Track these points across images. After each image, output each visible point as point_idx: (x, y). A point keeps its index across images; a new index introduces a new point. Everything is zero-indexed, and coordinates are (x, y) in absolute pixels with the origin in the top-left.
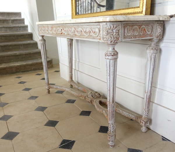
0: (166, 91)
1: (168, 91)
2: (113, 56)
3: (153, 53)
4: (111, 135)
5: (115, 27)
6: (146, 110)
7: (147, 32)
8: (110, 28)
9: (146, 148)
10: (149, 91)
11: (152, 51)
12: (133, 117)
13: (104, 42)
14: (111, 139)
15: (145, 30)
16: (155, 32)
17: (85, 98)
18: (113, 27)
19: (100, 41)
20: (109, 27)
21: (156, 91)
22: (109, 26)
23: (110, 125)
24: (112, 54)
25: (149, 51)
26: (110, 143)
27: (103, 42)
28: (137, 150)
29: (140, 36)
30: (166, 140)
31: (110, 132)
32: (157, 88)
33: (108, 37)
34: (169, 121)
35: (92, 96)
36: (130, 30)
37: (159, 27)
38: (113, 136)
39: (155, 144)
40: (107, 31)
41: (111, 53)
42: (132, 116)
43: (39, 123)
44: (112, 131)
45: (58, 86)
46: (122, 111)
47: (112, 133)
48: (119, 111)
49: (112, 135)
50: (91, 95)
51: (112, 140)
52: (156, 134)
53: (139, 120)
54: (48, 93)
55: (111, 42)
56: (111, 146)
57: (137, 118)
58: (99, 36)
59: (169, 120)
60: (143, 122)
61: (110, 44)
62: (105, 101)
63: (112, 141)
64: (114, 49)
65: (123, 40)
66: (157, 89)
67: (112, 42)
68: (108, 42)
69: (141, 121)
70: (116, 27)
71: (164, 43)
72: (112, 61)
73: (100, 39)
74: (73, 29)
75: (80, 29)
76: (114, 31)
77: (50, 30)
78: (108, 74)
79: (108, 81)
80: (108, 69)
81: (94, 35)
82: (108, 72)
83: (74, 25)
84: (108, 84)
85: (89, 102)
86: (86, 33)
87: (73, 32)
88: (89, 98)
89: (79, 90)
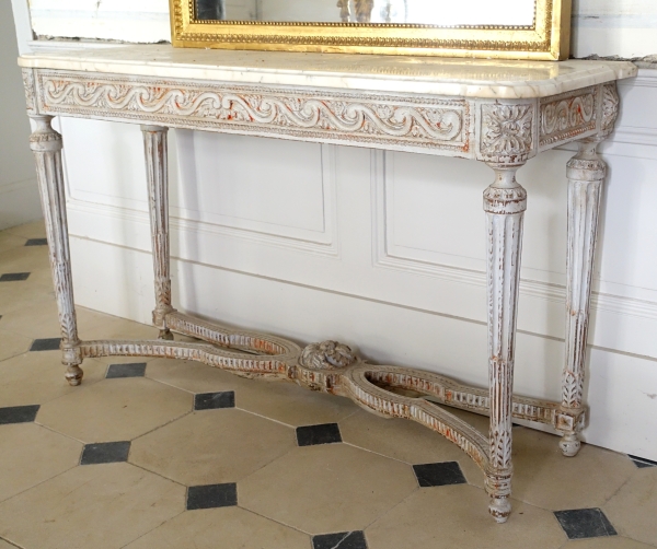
0: (632, 299)
1: (638, 300)
2: (516, 201)
3: (595, 180)
4: (504, 474)
5: (523, 112)
6: (576, 375)
7: (584, 115)
8: (508, 115)
9: (607, 500)
10: (583, 308)
11: (590, 174)
12: (524, 409)
13: (487, 159)
14: (502, 488)
15: (580, 110)
16: (599, 114)
17: (292, 373)
18: (520, 111)
19: (469, 156)
20: (505, 112)
21: (598, 306)
22: (503, 108)
23: (500, 437)
24: (515, 197)
25: (581, 174)
26: (498, 506)
27: (482, 158)
28: (583, 510)
29: (571, 131)
30: (647, 466)
31: (500, 463)
32: (597, 294)
33: (503, 144)
34: (652, 397)
35: (326, 360)
36: (551, 117)
37: (608, 97)
38: (509, 477)
39: (625, 483)
40: (499, 126)
41: (510, 192)
42: (521, 406)
43: (153, 505)
44: (505, 460)
45: (125, 342)
46: (475, 397)
47: (505, 466)
48: (464, 398)
49: (507, 474)
50: (321, 358)
51: (506, 493)
52: (608, 453)
53: (549, 415)
54: (74, 382)
55: (513, 158)
56: (503, 515)
57: (542, 411)
58: (458, 139)
59: (651, 393)
60: (568, 418)
61: (508, 166)
62: (386, 374)
63: (507, 496)
64: (514, 180)
65: (539, 150)
66: (600, 297)
67: (516, 160)
68: (502, 159)
69: (561, 416)
70: (526, 112)
71: (615, 144)
72: (512, 220)
73: (466, 148)
74: (315, 105)
75: (360, 109)
76: (520, 124)
77: (145, 97)
78: (498, 263)
79: (498, 287)
80: (499, 245)
81: (437, 135)
82: (499, 255)
83: (319, 93)
84: (498, 295)
85: (315, 388)
86: (391, 123)
87: (311, 118)
88: (315, 369)
89: (229, 347)
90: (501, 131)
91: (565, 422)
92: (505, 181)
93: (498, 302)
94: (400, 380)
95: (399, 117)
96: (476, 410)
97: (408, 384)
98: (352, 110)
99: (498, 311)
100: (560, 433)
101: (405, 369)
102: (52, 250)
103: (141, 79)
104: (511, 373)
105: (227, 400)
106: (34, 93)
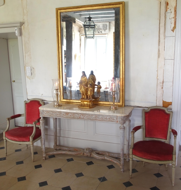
3: (129, 122)
6: (128, 150)
9: (135, 167)
13: (120, 123)
17: (83, 154)
18: (124, 117)
22: (122, 117)
23: (122, 160)
31: (122, 164)
39: (137, 164)
50: (88, 151)
51: (123, 168)
53: (124, 156)
55: (123, 123)
56: (123, 171)
65: (126, 121)
72: (123, 131)
73: (117, 122)
74: (94, 116)
75: (101, 117)
76: (124, 119)
77: (64, 114)
78: (122, 137)
79: (122, 139)
80: (122, 134)
81: (113, 120)
82: (122, 135)
83: (95, 114)
84: (122, 141)
85: (87, 156)
86: (106, 119)
87: (94, 118)
88: (87, 153)
89: (70, 151)
90: (122, 120)
91: (127, 157)
92: (122, 126)
93: (122, 142)
94: (100, 153)
95: (107, 118)
96: (113, 157)
97: (102, 153)
98: (100, 117)
99: (122, 143)
100: (126, 158)
101: (101, 151)
102: (43, 138)
103: (63, 112)
104: (123, 151)
105: (72, 160)
106: (42, 113)
